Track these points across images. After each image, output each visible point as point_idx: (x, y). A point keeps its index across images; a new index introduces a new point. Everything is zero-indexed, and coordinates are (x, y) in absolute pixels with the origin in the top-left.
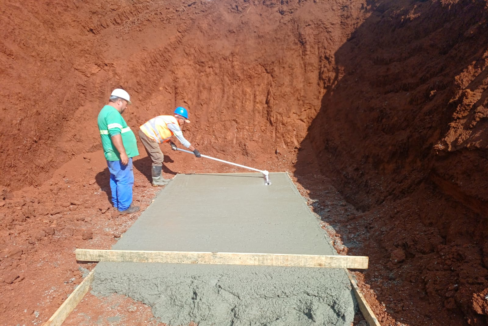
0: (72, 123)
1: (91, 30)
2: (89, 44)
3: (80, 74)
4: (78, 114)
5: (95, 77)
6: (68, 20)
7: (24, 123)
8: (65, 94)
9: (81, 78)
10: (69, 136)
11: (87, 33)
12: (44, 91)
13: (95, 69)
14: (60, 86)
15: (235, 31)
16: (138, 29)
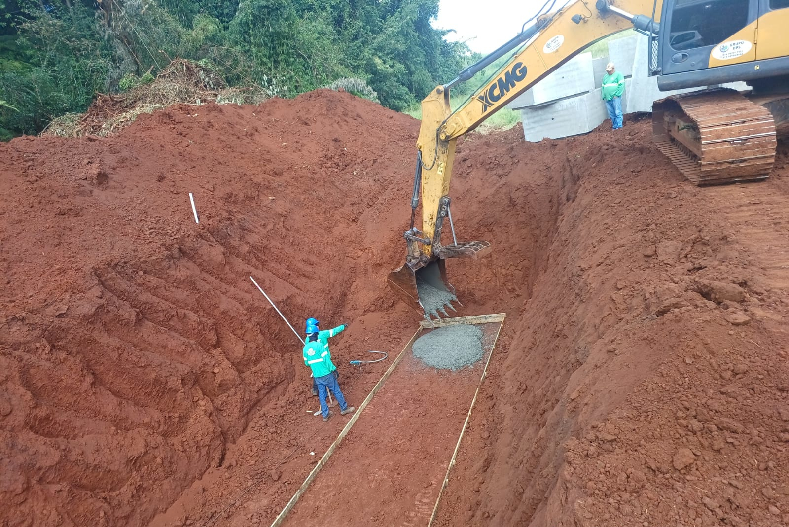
0: (350, 297)
1: (353, 220)
2: (353, 235)
3: (351, 259)
4: (352, 290)
5: (360, 259)
6: (338, 218)
7: (326, 307)
8: (343, 279)
9: (351, 262)
10: (349, 306)
11: (351, 224)
12: (332, 282)
13: (359, 253)
14: (340, 274)
15: (461, 197)
16: (386, 210)
